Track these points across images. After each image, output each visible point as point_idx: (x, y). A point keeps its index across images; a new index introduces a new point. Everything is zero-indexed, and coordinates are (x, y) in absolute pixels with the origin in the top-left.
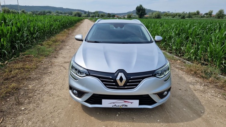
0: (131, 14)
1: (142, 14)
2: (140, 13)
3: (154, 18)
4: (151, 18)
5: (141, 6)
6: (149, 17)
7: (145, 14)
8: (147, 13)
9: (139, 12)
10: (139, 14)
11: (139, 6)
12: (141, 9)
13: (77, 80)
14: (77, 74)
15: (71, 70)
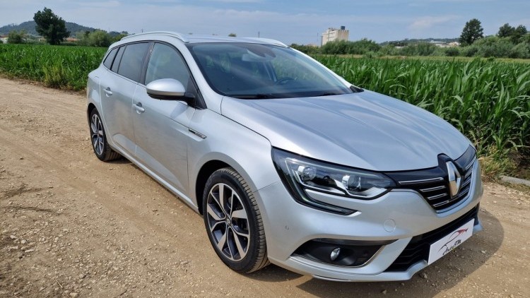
0: (19, 34)
1: (58, 33)
2: (50, 31)
3: (93, 45)
4: (86, 45)
5: (48, 12)
6: (79, 42)
7: (67, 35)
8: (69, 32)
9: (47, 28)
10: (46, 34)
11: (42, 10)
12: (51, 20)
13: (356, 211)
14: (347, 196)
15: (302, 188)
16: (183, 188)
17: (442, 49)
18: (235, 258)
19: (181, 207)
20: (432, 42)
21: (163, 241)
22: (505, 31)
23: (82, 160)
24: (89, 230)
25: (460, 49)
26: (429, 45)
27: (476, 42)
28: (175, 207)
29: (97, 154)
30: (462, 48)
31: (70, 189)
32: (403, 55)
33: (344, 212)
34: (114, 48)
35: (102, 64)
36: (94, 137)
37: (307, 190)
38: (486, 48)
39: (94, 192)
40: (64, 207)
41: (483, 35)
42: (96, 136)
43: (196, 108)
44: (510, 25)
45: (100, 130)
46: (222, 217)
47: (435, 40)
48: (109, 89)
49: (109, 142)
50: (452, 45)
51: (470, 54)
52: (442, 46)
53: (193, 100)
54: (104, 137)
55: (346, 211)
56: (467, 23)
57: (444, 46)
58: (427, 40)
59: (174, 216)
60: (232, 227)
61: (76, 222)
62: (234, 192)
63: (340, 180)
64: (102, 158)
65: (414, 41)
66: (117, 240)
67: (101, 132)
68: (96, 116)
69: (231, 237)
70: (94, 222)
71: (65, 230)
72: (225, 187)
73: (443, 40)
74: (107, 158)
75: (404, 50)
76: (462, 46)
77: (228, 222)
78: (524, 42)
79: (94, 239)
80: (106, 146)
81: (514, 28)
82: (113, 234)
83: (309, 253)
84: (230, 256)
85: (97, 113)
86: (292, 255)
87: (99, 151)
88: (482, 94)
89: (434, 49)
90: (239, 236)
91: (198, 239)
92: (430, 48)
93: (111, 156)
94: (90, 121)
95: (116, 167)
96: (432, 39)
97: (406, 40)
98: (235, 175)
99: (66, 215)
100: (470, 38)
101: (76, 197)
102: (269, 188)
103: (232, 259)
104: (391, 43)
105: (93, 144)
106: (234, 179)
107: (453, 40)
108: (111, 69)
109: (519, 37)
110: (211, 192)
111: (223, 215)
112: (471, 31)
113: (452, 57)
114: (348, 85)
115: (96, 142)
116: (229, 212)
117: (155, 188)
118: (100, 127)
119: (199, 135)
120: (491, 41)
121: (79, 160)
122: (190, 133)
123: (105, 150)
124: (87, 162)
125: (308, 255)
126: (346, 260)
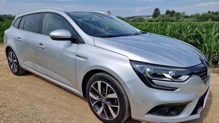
13: (178, 88)
14: (173, 81)
15: (150, 79)
16: (72, 85)
17: (147, 20)
18: (109, 118)
19: (67, 94)
20: (143, 17)
21: (65, 114)
22: (168, 12)
23: (5, 76)
24: (21, 113)
25: (153, 19)
26: (142, 18)
27: (158, 16)
28: (64, 95)
29: (13, 72)
30: (154, 19)
31: (3, 92)
32: (133, 22)
33: (172, 89)
34: (18, 18)
35: (12, 26)
36: (10, 64)
37: (153, 80)
38: (162, 19)
39: (17, 92)
40: (2, 102)
41: (160, 14)
42: (12, 63)
43: (78, 44)
44: (169, 10)
45: (15, 59)
46: (100, 98)
47: (144, 16)
48: (19, 38)
49: (21, 65)
50: (150, 18)
51: (157, 21)
52: (146, 19)
53: (75, 40)
54: (17, 63)
55: (174, 89)
56: (155, 10)
57: (147, 19)
58: (141, 16)
59: (66, 100)
60: (106, 103)
61: (12, 110)
62: (108, 85)
63: (168, 74)
64: (17, 74)
65: (136, 17)
66: (39, 117)
67: (15, 61)
68: (11, 52)
69: (106, 108)
70: (22, 109)
71: (6, 115)
72: (102, 83)
73: (146, 16)
74: (20, 74)
75: (133, 20)
76: (154, 18)
77: (104, 100)
78: (175, 16)
79: (25, 118)
80: (19, 67)
81: (171, 11)
82: (36, 114)
83: (154, 112)
84: (106, 118)
85: (13, 51)
86: (146, 114)
87: (15, 70)
88: (175, 34)
89: (144, 19)
90: (112, 107)
91: (83, 110)
92: (142, 19)
93: (22, 72)
94: (8, 55)
95: (26, 78)
96: (143, 16)
97: (133, 16)
98: (108, 76)
99: (4, 106)
100: (156, 15)
101: (7, 96)
102: (131, 81)
103: (107, 119)
104: (128, 18)
105: (10, 67)
106: (108, 78)
107: (150, 16)
108: (18, 28)
109: (173, 14)
110: (92, 86)
111: (100, 97)
112: (156, 13)
113: (151, 23)
114: (139, 31)
115: (12, 66)
116: (104, 95)
117: (51, 86)
118: (15, 58)
119: (84, 58)
120: (163, 16)
121: (3, 76)
122: (77, 56)
123: (18, 69)
124: (8, 77)
125: (154, 113)
126: (172, 113)
